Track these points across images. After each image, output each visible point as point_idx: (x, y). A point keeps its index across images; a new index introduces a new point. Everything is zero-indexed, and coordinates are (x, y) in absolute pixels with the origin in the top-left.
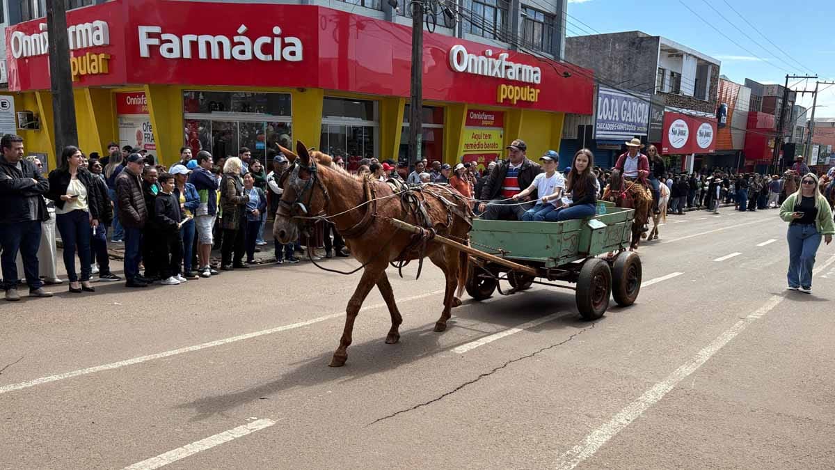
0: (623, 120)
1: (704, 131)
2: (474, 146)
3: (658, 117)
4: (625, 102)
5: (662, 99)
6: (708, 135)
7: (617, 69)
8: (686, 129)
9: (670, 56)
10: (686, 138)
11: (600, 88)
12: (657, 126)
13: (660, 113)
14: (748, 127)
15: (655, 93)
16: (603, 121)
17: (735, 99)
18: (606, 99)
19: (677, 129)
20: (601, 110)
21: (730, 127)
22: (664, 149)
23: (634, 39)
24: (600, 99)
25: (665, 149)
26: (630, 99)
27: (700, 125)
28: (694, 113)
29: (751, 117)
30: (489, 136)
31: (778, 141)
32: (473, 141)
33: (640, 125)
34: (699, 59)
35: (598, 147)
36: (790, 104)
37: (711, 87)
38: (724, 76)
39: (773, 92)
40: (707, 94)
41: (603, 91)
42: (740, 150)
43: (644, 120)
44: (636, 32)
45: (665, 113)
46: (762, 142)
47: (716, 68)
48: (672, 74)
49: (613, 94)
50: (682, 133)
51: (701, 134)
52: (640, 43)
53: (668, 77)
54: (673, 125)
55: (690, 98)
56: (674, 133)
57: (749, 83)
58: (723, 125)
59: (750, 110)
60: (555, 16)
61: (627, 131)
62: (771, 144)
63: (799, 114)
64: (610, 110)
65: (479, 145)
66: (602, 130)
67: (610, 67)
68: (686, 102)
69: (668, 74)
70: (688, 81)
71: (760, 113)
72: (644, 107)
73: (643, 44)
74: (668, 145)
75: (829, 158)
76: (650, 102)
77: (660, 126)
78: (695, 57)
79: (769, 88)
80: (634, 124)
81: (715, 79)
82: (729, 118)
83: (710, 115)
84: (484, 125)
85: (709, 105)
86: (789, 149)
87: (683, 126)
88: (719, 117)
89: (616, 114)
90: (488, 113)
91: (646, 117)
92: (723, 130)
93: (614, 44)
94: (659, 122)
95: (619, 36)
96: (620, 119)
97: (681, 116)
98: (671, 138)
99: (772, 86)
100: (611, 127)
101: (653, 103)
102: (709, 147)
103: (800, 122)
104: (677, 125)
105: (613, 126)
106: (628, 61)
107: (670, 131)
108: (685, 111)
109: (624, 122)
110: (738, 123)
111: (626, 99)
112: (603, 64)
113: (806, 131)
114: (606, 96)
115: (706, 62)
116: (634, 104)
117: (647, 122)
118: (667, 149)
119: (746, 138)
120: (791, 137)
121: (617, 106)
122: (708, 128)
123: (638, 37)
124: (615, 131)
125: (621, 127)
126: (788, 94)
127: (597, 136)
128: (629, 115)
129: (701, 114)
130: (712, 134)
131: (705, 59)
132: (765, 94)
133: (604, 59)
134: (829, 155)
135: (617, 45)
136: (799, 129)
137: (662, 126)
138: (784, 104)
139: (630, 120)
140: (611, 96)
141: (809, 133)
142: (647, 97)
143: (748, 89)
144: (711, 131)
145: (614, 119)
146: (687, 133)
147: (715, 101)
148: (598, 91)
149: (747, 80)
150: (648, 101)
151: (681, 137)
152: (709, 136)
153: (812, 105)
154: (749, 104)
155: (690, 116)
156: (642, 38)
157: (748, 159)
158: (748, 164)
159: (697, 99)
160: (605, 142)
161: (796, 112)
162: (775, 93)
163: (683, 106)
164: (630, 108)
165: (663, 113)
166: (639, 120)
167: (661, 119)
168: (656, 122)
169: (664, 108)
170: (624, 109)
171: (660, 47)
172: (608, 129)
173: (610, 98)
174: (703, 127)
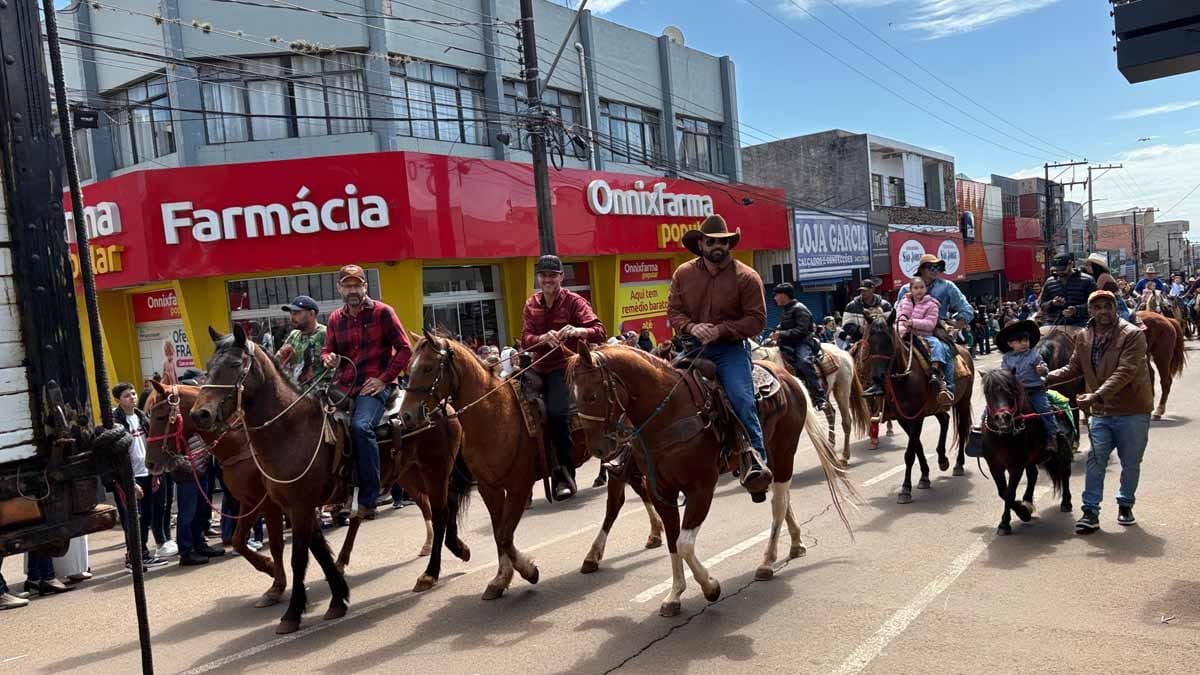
0: (834, 250)
1: (946, 250)
2: (636, 309)
3: (881, 240)
4: (832, 227)
5: (883, 216)
6: (952, 256)
7: (817, 182)
8: (922, 251)
9: (884, 157)
11: (797, 212)
12: (883, 252)
13: (884, 235)
14: (1005, 238)
15: (873, 208)
16: (806, 255)
17: (982, 203)
18: (807, 227)
19: (910, 252)
20: (802, 242)
21: (982, 242)
23: (834, 141)
24: (798, 226)
26: (838, 222)
27: (939, 245)
28: (928, 228)
29: (1007, 225)
30: (654, 293)
31: (1049, 253)
32: (634, 303)
33: (858, 253)
34: (924, 157)
35: (805, 290)
36: (1057, 201)
37: (947, 192)
38: (962, 174)
39: (1031, 187)
40: (943, 203)
41: (800, 215)
42: (999, 271)
43: (863, 247)
44: (835, 131)
45: (889, 233)
46: (1028, 256)
47: (949, 166)
48: (892, 180)
49: (815, 218)
50: (917, 258)
51: (944, 256)
52: (843, 146)
53: (886, 186)
54: (903, 249)
55: (920, 209)
56: (907, 258)
57: (997, 181)
58: (972, 241)
59: (1004, 216)
60: (723, 123)
61: (841, 265)
62: (1040, 257)
63: (1072, 213)
64: (813, 239)
65: (643, 307)
66: (807, 267)
67: (807, 181)
68: (916, 215)
69: (886, 181)
70: (914, 189)
71: (1016, 219)
72: (860, 230)
73: (847, 145)
74: (902, 276)
75: (1125, 266)
76: (868, 223)
77: (885, 252)
78: (918, 155)
79: (1026, 184)
81: (949, 180)
82: (978, 231)
83: (950, 229)
84: (646, 280)
85: (948, 216)
87: (916, 248)
88: (964, 231)
89: (823, 243)
90: (648, 262)
91: (865, 242)
92: (972, 248)
93: (807, 150)
94: (883, 246)
95: (812, 138)
96: (829, 249)
97: (912, 235)
98: (903, 266)
99: (1029, 181)
100: (818, 261)
101: (871, 223)
102: (956, 274)
103: (1076, 224)
104: (909, 248)
105: (821, 260)
106: (830, 170)
107: (901, 257)
108: (916, 228)
109: (835, 253)
110: (991, 237)
111: (833, 222)
112: (797, 178)
113: (1086, 235)
114: (805, 221)
115: (935, 160)
116: (846, 227)
117: (867, 248)
119: (1005, 253)
120: (1066, 245)
122: (952, 247)
123: (838, 138)
124: (825, 266)
125: (832, 260)
126: (1051, 189)
127: (801, 276)
128: (841, 242)
129: (939, 229)
130: (958, 254)
131: (932, 156)
132: (1021, 193)
133: (798, 170)
134: (1124, 262)
135: (812, 150)
136: (1075, 232)
137: (889, 252)
138: (1049, 202)
139: (843, 249)
140: (813, 220)
141: (1090, 237)
142: (862, 216)
143: (996, 188)
144: (955, 250)
145: (821, 250)
147: (954, 209)
148: (794, 214)
149: (994, 177)
150: (864, 222)
151: (915, 263)
152: (955, 257)
153: (1087, 200)
154: (1001, 209)
155: (924, 234)
156: (845, 138)
157: (1013, 282)
158: (1015, 288)
159: (930, 212)
160: (812, 283)
161: (1068, 212)
162: (1035, 190)
163: (914, 221)
164: (840, 233)
165: (886, 234)
166: (855, 247)
167: (885, 243)
168: (880, 247)
169: (887, 228)
170: (833, 236)
171: (869, 148)
172: (814, 265)
173: (811, 223)
174: (946, 247)
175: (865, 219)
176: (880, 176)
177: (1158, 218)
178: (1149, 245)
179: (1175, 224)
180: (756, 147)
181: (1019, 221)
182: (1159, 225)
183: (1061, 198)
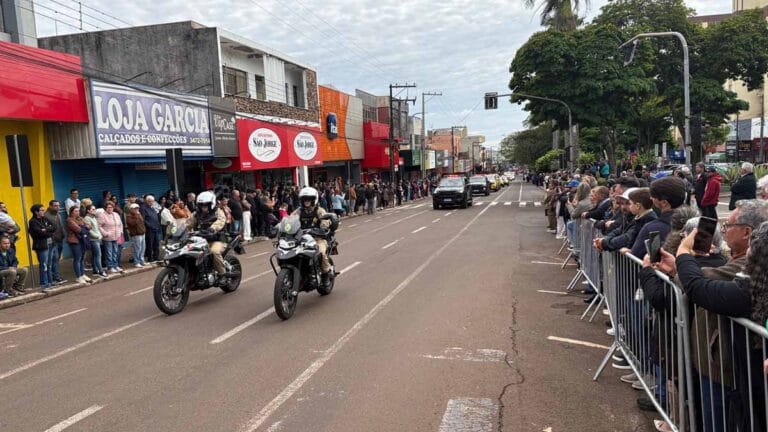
0: (158, 128)
1: (303, 141)
3: (227, 125)
4: (156, 105)
6: (309, 145)
8: (275, 138)
9: (250, 57)
10: (277, 150)
11: (95, 84)
12: (228, 136)
13: (230, 121)
14: (365, 137)
15: (223, 96)
16: (112, 131)
17: (345, 107)
18: (114, 101)
19: (262, 139)
21: (345, 138)
22: (244, 164)
23: (188, 31)
24: (97, 100)
25: (246, 165)
26: (166, 103)
27: (296, 135)
29: (367, 128)
31: (393, 148)
33: (196, 135)
34: (286, 62)
36: (403, 114)
37: (309, 94)
39: (385, 102)
40: (306, 102)
41: (97, 87)
42: (360, 160)
43: (203, 128)
44: (189, 23)
45: (237, 120)
46: (381, 150)
47: (312, 75)
48: (256, 77)
49: (127, 93)
50: (271, 144)
51: (300, 145)
52: (196, 36)
54: (254, 135)
55: (281, 104)
56: (258, 144)
57: (360, 94)
58: (335, 135)
59: (364, 120)
61: (171, 144)
62: (387, 151)
64: (125, 114)
66: (114, 144)
68: (276, 109)
69: (252, 78)
70: (276, 86)
72: (198, 114)
73: (200, 37)
74: (250, 158)
76: (208, 108)
77: (232, 136)
78: (279, 59)
79: (382, 100)
80: (181, 134)
81: (312, 84)
82: (342, 129)
83: (312, 125)
85: (311, 114)
86: (407, 155)
87: (270, 136)
88: (327, 127)
89: (141, 121)
91: (205, 125)
92: (333, 141)
93: (165, 37)
94: (228, 131)
95: (170, 27)
96: (151, 127)
97: (265, 124)
98: (254, 150)
99: (384, 98)
100: (133, 139)
101: (212, 109)
102: (315, 158)
103: (416, 130)
104: (260, 135)
105: (137, 137)
106: (185, 59)
107: (251, 142)
108: (267, 118)
109: (162, 132)
110: (353, 134)
111: (158, 102)
114: (111, 96)
115: (299, 67)
116: (177, 108)
117: (207, 131)
118: (249, 164)
119: (365, 147)
121: (140, 109)
122: (309, 138)
123: (192, 29)
124: (143, 144)
125: (153, 138)
127: (103, 153)
128: (170, 122)
129: (301, 123)
130: (315, 144)
131: (294, 62)
132: (379, 105)
135: (170, 39)
136: (416, 136)
137: (236, 136)
139: (173, 129)
140: (125, 95)
142: (203, 101)
143: (359, 99)
144: (313, 141)
145: (137, 127)
146: (279, 143)
147: (316, 109)
148: (90, 86)
149: (358, 91)
150: (206, 107)
151: (270, 148)
152: (312, 146)
154: (361, 115)
155: (285, 125)
156: (198, 29)
159: (292, 108)
161: (411, 122)
163: (272, 113)
164: (168, 112)
165: (233, 119)
166: (191, 129)
167: (232, 128)
168: (224, 131)
169: (235, 115)
170: (158, 115)
171: (219, 42)
172: (128, 142)
173: (122, 99)
174: (302, 137)
175: (206, 104)
176: (245, 73)
177: (470, 133)
178: (463, 148)
179: (478, 137)
180: (121, 30)
181: (375, 125)
182: (470, 138)
183: (406, 113)
